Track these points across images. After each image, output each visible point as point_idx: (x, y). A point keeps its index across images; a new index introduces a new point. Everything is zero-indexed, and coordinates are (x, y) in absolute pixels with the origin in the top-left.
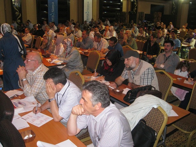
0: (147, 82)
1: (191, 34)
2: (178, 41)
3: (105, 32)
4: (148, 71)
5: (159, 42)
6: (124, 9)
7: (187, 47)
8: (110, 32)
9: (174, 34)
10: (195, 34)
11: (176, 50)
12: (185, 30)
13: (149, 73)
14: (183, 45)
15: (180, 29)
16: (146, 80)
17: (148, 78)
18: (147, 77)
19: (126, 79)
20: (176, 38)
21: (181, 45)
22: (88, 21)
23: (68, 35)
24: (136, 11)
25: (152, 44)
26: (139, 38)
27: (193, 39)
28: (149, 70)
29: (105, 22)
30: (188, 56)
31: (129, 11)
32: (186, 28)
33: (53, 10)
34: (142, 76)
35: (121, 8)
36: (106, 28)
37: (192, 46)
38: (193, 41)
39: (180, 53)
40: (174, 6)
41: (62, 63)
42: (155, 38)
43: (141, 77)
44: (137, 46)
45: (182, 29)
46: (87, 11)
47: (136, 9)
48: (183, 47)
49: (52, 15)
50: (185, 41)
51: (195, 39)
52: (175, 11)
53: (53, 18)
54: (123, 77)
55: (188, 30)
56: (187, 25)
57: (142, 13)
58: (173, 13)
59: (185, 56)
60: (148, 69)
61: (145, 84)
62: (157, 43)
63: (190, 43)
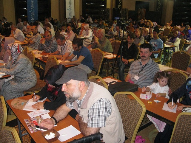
0: (98, 123)
1: (176, 33)
2: (160, 42)
3: (81, 30)
4: (100, 105)
5: (139, 42)
6: (108, 6)
7: (171, 48)
8: (85, 30)
9: (155, 33)
10: (180, 33)
11: (158, 51)
12: (169, 27)
13: (101, 106)
14: (166, 46)
15: (164, 27)
16: (97, 118)
17: (99, 116)
18: (97, 114)
19: (72, 109)
20: (158, 38)
21: (164, 45)
22: (70, 18)
23: (34, 35)
24: (121, 7)
25: (129, 46)
26: (117, 38)
27: (178, 38)
28: (101, 103)
29: (87, 19)
30: (171, 58)
31: (113, 8)
32: (171, 25)
33: (32, 7)
34: (89, 111)
35: (105, 5)
36: (82, 26)
37: (176, 47)
38: (177, 41)
39: (163, 55)
40: (159, 3)
41: (4, 76)
42: (132, 39)
43: (88, 113)
44: (112, 48)
45: (166, 26)
46: (69, 8)
47: (120, 5)
48: (166, 48)
49: (32, 12)
50: (168, 41)
51: (179, 38)
52: (160, 7)
53: (33, 15)
54: (68, 107)
55: (172, 27)
56: (171, 22)
57: (126, 9)
58: (158, 10)
59: (168, 58)
60: (100, 101)
61: (95, 126)
62: (134, 44)
63: (174, 42)
